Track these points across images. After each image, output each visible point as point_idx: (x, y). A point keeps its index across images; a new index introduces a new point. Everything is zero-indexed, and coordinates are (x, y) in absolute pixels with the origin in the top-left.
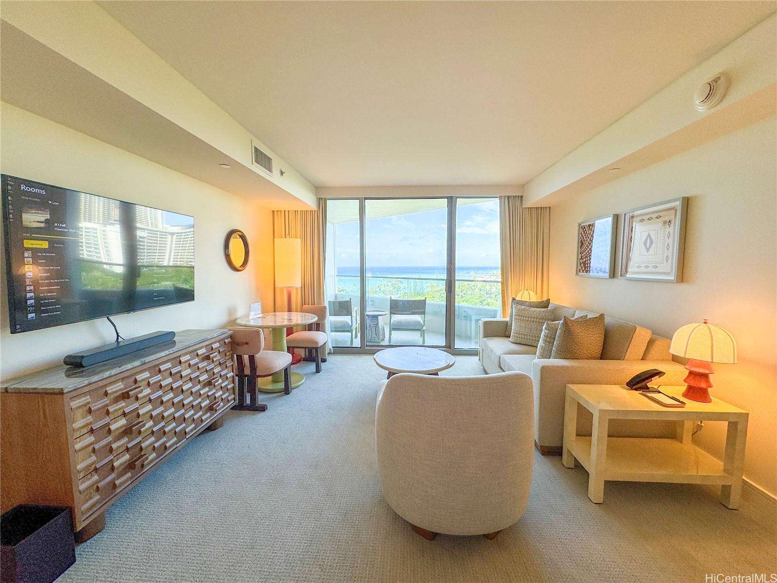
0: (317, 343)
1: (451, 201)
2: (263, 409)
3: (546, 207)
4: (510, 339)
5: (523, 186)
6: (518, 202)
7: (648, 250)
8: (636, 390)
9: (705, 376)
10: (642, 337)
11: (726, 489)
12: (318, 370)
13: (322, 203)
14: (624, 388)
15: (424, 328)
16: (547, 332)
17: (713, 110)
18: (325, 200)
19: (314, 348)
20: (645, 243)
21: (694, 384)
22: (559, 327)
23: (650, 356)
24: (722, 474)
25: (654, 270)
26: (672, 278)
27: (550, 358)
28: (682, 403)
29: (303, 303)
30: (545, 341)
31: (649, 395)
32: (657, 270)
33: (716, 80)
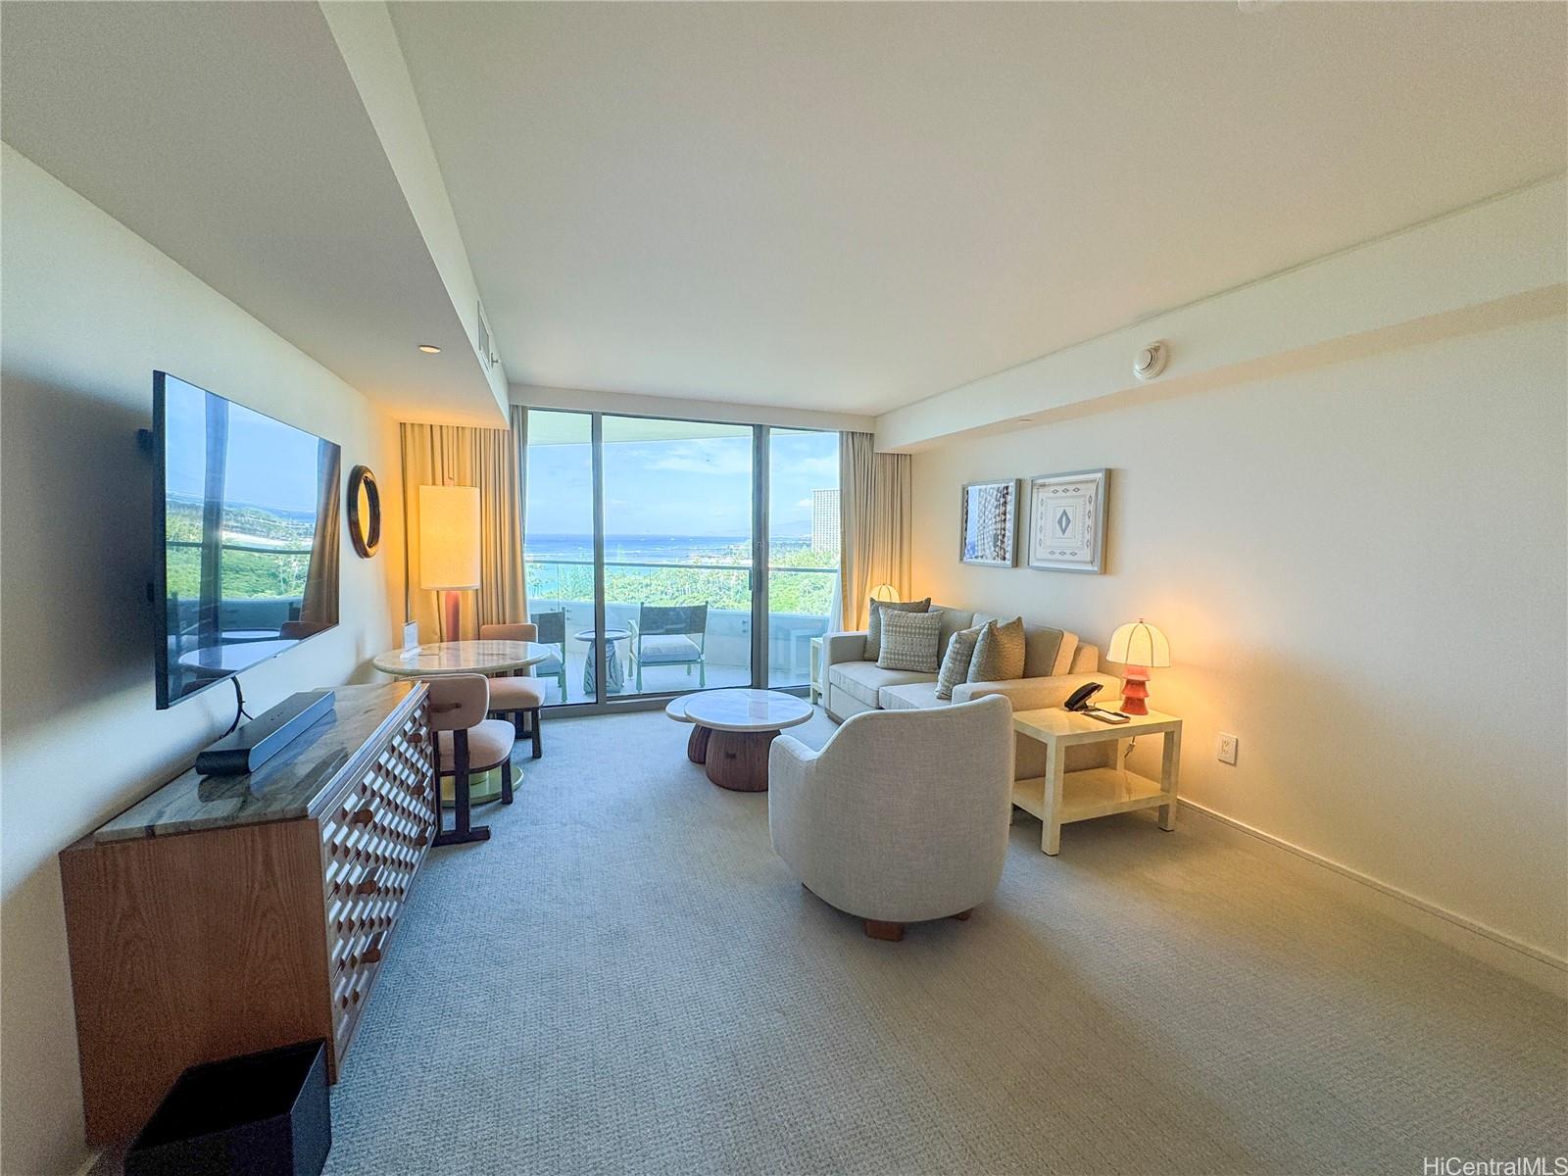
0: (536, 699)
1: (760, 433)
2: (484, 835)
3: (905, 455)
4: (878, 664)
5: (875, 418)
6: (866, 443)
7: (1064, 532)
8: (1076, 710)
9: (1142, 684)
10: (1069, 643)
11: (1163, 810)
12: (537, 753)
13: (519, 415)
14: (1062, 709)
15: (703, 657)
16: (958, 646)
17: (1152, 381)
18: (525, 409)
19: (528, 710)
20: (1060, 522)
21: (1131, 694)
22: (980, 638)
23: (1077, 669)
24: (1160, 793)
25: (1071, 558)
26: (1096, 569)
27: (965, 682)
28: (1127, 717)
29: (481, 623)
30: (954, 660)
31: (1093, 713)
32: (1075, 558)
33: (1156, 349)
